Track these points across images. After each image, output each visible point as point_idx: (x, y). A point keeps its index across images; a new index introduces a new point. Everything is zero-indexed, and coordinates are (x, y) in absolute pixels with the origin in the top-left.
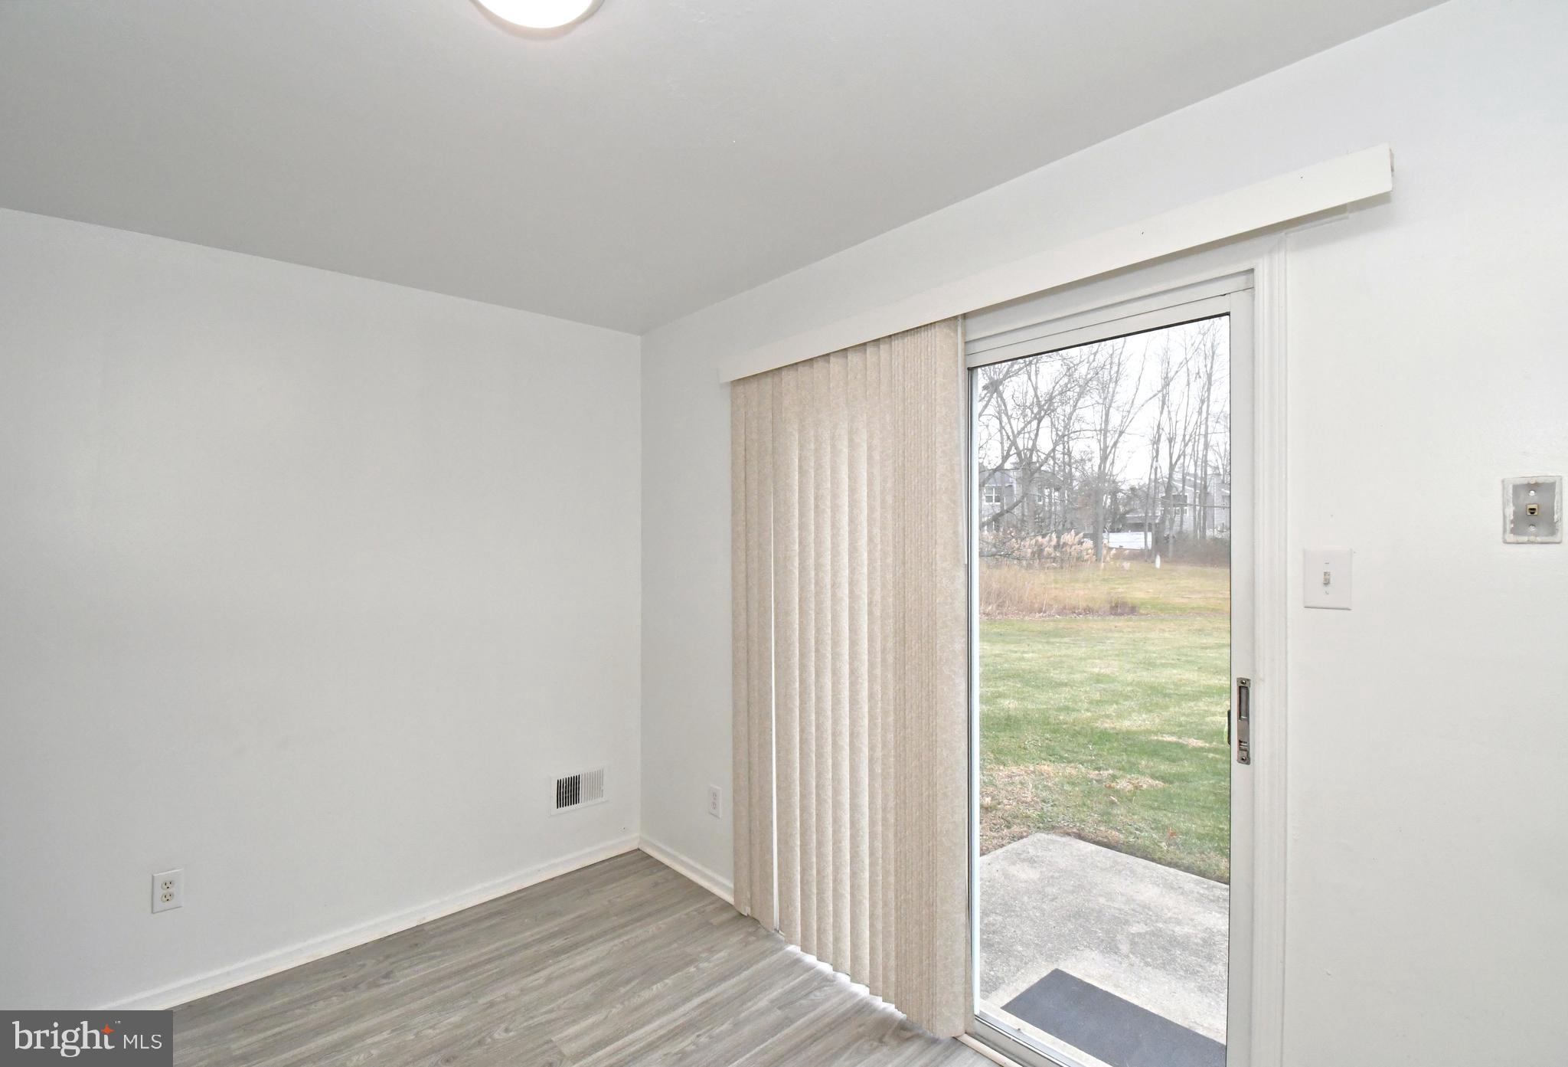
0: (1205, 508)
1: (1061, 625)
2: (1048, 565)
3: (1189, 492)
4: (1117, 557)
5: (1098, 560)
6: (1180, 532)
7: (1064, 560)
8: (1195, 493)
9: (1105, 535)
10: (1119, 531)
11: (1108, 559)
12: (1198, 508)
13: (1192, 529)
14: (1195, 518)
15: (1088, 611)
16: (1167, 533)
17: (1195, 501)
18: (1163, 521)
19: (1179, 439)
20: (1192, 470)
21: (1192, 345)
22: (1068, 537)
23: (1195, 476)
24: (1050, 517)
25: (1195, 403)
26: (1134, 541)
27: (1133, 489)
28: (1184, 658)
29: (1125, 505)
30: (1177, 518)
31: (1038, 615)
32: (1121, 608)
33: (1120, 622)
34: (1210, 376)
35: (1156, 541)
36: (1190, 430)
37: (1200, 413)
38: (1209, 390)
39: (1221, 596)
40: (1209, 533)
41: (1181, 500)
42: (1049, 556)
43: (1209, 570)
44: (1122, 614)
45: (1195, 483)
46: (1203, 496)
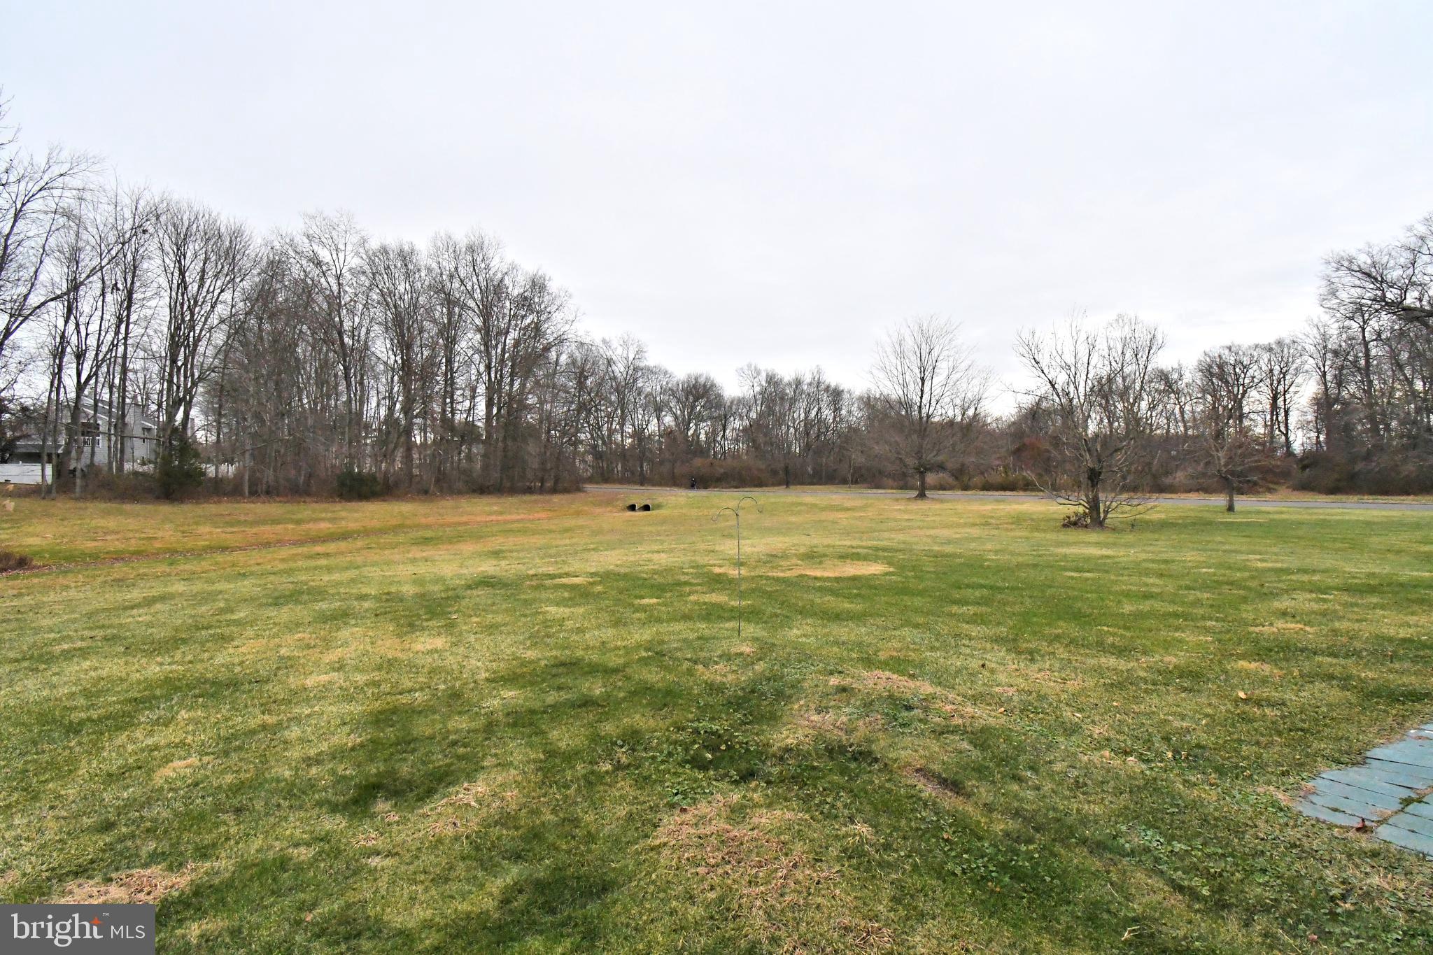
0: (122, 438)
3: (103, 421)
6: (92, 464)
8: (110, 423)
12: (113, 438)
13: (106, 461)
14: (109, 447)
16: (73, 465)
17: (109, 430)
18: (67, 451)
19: (90, 355)
20: (106, 396)
21: (109, 251)
23: (110, 403)
25: (110, 318)
26: (28, 474)
27: (24, 409)
28: (99, 633)
30: (87, 449)
34: (130, 293)
35: (56, 474)
36: (104, 349)
37: (117, 333)
38: (129, 308)
39: (143, 535)
40: (128, 467)
41: (91, 430)
43: (128, 507)
45: (110, 411)
46: (120, 426)
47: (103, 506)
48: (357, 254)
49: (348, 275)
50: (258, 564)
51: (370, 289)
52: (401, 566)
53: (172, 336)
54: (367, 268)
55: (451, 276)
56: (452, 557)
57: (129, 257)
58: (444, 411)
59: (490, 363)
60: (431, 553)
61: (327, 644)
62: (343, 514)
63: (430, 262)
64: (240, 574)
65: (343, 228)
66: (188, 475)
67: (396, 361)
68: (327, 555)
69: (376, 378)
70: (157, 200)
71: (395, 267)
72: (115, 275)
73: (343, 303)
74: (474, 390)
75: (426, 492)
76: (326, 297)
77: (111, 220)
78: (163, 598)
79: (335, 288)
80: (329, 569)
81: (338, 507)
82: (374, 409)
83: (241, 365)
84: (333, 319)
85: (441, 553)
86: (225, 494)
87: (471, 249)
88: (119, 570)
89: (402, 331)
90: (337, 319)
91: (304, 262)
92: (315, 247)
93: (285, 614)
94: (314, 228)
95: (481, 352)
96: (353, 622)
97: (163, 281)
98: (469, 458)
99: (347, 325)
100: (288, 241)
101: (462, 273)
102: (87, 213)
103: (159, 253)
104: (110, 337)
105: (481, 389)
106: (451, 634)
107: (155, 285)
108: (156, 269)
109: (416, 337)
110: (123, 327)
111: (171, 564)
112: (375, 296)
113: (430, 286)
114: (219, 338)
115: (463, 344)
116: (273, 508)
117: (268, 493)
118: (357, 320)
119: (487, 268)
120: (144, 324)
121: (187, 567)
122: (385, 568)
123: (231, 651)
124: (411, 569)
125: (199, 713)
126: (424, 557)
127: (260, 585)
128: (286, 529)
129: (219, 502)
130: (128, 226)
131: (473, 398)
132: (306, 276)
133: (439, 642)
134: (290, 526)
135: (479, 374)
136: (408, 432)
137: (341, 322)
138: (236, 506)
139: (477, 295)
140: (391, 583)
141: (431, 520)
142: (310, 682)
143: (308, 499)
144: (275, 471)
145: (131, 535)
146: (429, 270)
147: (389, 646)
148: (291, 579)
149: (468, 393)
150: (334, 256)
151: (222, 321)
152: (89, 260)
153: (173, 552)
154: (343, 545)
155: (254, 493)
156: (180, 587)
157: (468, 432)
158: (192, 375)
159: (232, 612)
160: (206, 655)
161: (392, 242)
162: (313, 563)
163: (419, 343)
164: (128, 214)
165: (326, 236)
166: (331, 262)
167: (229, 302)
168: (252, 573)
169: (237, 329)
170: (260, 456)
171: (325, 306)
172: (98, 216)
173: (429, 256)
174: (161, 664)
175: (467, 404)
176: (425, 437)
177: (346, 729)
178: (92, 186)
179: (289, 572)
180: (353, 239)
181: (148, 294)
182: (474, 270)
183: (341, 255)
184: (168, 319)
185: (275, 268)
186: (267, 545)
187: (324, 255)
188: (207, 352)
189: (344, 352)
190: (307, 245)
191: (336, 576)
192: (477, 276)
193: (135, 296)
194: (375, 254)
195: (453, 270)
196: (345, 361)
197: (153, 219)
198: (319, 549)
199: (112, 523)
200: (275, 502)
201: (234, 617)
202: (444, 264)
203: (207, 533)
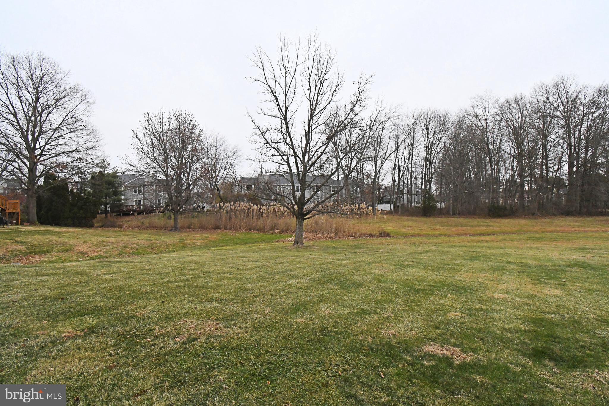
0: (411, 195)
1: (361, 242)
2: (355, 217)
3: (406, 190)
4: (381, 213)
5: (374, 215)
6: (403, 204)
7: (361, 214)
8: (408, 190)
9: (376, 205)
10: (381, 204)
11: (378, 214)
12: (409, 195)
13: (407, 203)
14: (407, 198)
15: (371, 235)
16: (398, 204)
17: (407, 193)
18: (397, 200)
19: (402, 168)
20: (406, 182)
21: (406, 134)
22: (363, 205)
23: (408, 184)
24: (356, 198)
25: (407, 155)
26: (387, 207)
27: (386, 188)
28: (415, 260)
29: (383, 194)
30: (402, 199)
31: (351, 238)
32: (384, 234)
33: (383, 240)
34: (412, 146)
35: (394, 207)
36: (406, 166)
37: (409, 160)
38: (412, 151)
39: (419, 228)
40: (413, 204)
41: (403, 193)
42: (355, 213)
43: (414, 218)
44: (384, 236)
45: (408, 187)
46: (410, 192)
47: (406, 218)
48: (494, 107)
49: (490, 118)
50: (459, 242)
51: (501, 121)
52: (525, 250)
53: (426, 158)
54: (499, 112)
55: (545, 103)
56: (553, 249)
57: (412, 134)
58: (542, 172)
59: (570, 143)
60: (540, 245)
61: (499, 281)
62: (491, 224)
63: (532, 99)
64: (453, 246)
65: (488, 98)
66: (431, 207)
67: (515, 152)
68: (487, 241)
69: (504, 161)
70: (420, 111)
71: (513, 107)
72: (408, 140)
73: (488, 130)
74: (560, 159)
75: (533, 214)
76: (480, 130)
77: (407, 123)
78: (429, 251)
79: (484, 125)
80: (489, 248)
81: (488, 220)
82: (504, 175)
83: (448, 164)
84: (484, 139)
85: (545, 246)
86: (443, 214)
87: (556, 86)
88: (414, 239)
89: (517, 136)
90: (486, 138)
91: (471, 118)
92: (476, 110)
93: (476, 264)
94: (475, 102)
95: (564, 138)
96: (508, 273)
97: (422, 139)
98: (558, 196)
99: (490, 140)
100: (465, 111)
101: (551, 99)
102: (400, 123)
103: (421, 130)
104: (407, 161)
105: (565, 158)
106: (564, 289)
107: (420, 141)
108: (420, 136)
109: (525, 138)
110: (411, 157)
111: (429, 239)
112: (503, 124)
113: (532, 112)
114: (440, 156)
115: (553, 136)
116: (462, 220)
117: (459, 214)
118: (495, 136)
119: (567, 92)
120: (417, 156)
121: (434, 241)
122: (516, 250)
123: (460, 275)
124: (531, 252)
125: (455, 296)
126: (536, 247)
127: (462, 251)
128: (468, 229)
129: (442, 217)
130: (411, 123)
131: (560, 163)
132: (472, 123)
133: (558, 292)
134: (469, 228)
135: (564, 151)
136: (522, 185)
137: (488, 139)
138: (448, 219)
139: (561, 108)
140: (522, 258)
141: (538, 228)
142: (496, 295)
143: (475, 217)
144: (461, 205)
145: (415, 228)
146: (531, 103)
147: (529, 288)
148: (473, 250)
149: (556, 161)
150: (484, 111)
151: (441, 149)
152: (401, 139)
153: (429, 235)
154: (492, 237)
155: (454, 214)
156: (433, 248)
157: (558, 182)
158: (432, 171)
159: (455, 260)
160: (451, 275)
161: (511, 96)
162: (482, 244)
163: (526, 140)
164: (411, 120)
165: (480, 104)
166: (483, 114)
167: (444, 142)
168: (457, 246)
169: (446, 150)
170: (456, 200)
171: (480, 134)
172: (404, 123)
173: (532, 96)
174: (437, 275)
175: (556, 167)
176: (531, 186)
177: (520, 321)
178: (401, 114)
179: (472, 247)
180: (492, 101)
181: (418, 145)
182: (559, 96)
183: (487, 110)
184: (424, 152)
185: (460, 124)
186: (461, 235)
187: (479, 112)
188: (436, 162)
189: (489, 152)
190: (472, 110)
191: (493, 251)
192: (561, 99)
193: (414, 146)
194: (503, 105)
195: (545, 99)
196: (490, 156)
197: (419, 118)
198: (483, 238)
199: (410, 223)
200: (462, 218)
201: (456, 262)
202: (540, 98)
203: (439, 229)
